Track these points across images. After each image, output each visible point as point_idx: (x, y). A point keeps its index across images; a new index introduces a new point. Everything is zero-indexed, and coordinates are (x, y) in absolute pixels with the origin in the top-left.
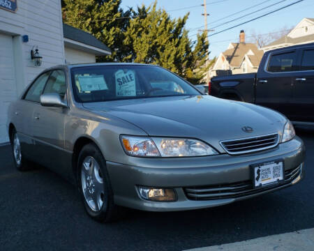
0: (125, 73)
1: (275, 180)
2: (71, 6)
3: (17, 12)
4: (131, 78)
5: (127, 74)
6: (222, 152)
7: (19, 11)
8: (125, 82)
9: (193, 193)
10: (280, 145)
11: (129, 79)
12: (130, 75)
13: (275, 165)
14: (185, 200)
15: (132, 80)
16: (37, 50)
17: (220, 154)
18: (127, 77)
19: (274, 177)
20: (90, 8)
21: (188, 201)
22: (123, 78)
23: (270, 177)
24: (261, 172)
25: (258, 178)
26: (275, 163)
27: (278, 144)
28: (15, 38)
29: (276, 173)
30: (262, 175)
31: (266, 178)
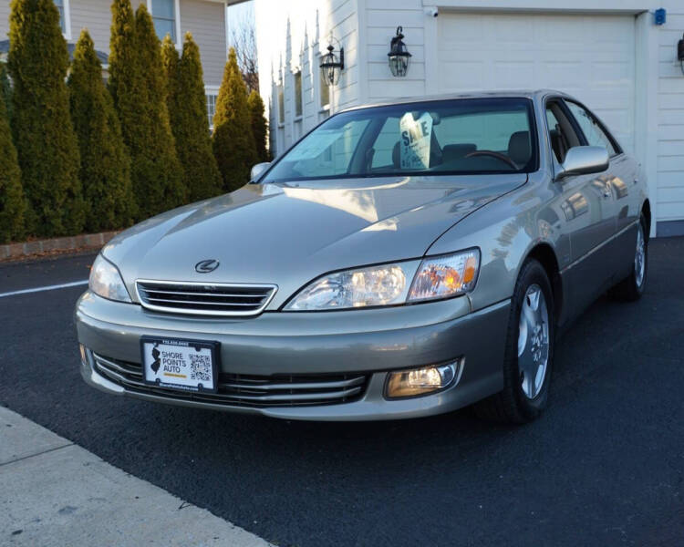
0: (416, 119)
5: (419, 122)
6: (134, 300)
8: (413, 138)
9: (98, 361)
10: (265, 315)
11: (421, 133)
13: (193, 351)
15: (425, 134)
17: (133, 303)
19: (192, 377)
23: (184, 374)
24: (160, 356)
25: (155, 367)
26: (190, 345)
27: (264, 311)
28: (639, 17)
29: (198, 370)
30: (166, 364)
31: (175, 373)
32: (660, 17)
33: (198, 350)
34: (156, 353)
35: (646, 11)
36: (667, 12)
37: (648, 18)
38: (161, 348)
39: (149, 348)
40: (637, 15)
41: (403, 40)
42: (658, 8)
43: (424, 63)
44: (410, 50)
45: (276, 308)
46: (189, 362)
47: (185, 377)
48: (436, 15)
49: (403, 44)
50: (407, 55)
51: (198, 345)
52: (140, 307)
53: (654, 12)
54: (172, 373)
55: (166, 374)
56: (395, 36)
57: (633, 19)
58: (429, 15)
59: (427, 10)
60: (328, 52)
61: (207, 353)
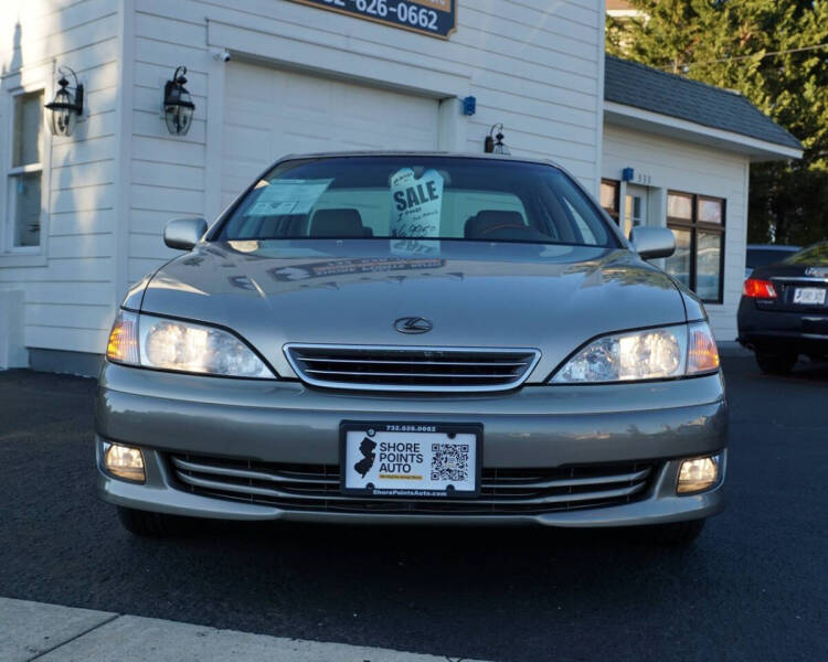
0: (418, 177)
1: (441, 485)
2: (707, 17)
3: (452, 36)
4: (431, 190)
5: (423, 181)
6: (283, 374)
7: (460, 33)
8: (413, 200)
9: (187, 472)
10: (526, 389)
11: (427, 196)
12: (429, 184)
13: (442, 439)
14: (162, 486)
15: (433, 197)
16: (500, 137)
17: (280, 378)
18: (420, 187)
19: (434, 477)
20: (769, 22)
21: (171, 491)
22: (410, 191)
23: (418, 474)
24: (376, 451)
25: (363, 468)
26: (438, 431)
27: (524, 385)
28: (445, 104)
29: (445, 466)
30: (385, 461)
31: (402, 473)
32: (469, 106)
33: (452, 436)
34: (367, 447)
35: (454, 97)
36: (478, 102)
37: (456, 106)
38: (380, 438)
39: (355, 439)
40: (442, 100)
41: (184, 86)
42: (468, 95)
43: (206, 121)
44: (195, 101)
45: (541, 380)
46: (428, 455)
47: (420, 478)
48: (227, 59)
49: (185, 91)
50: (191, 106)
51: (451, 429)
52: (299, 385)
53: (463, 98)
54: (396, 473)
55: (382, 477)
56: (171, 78)
57: (436, 105)
58: (217, 57)
59: (215, 51)
60: (60, 87)
61: (468, 440)
